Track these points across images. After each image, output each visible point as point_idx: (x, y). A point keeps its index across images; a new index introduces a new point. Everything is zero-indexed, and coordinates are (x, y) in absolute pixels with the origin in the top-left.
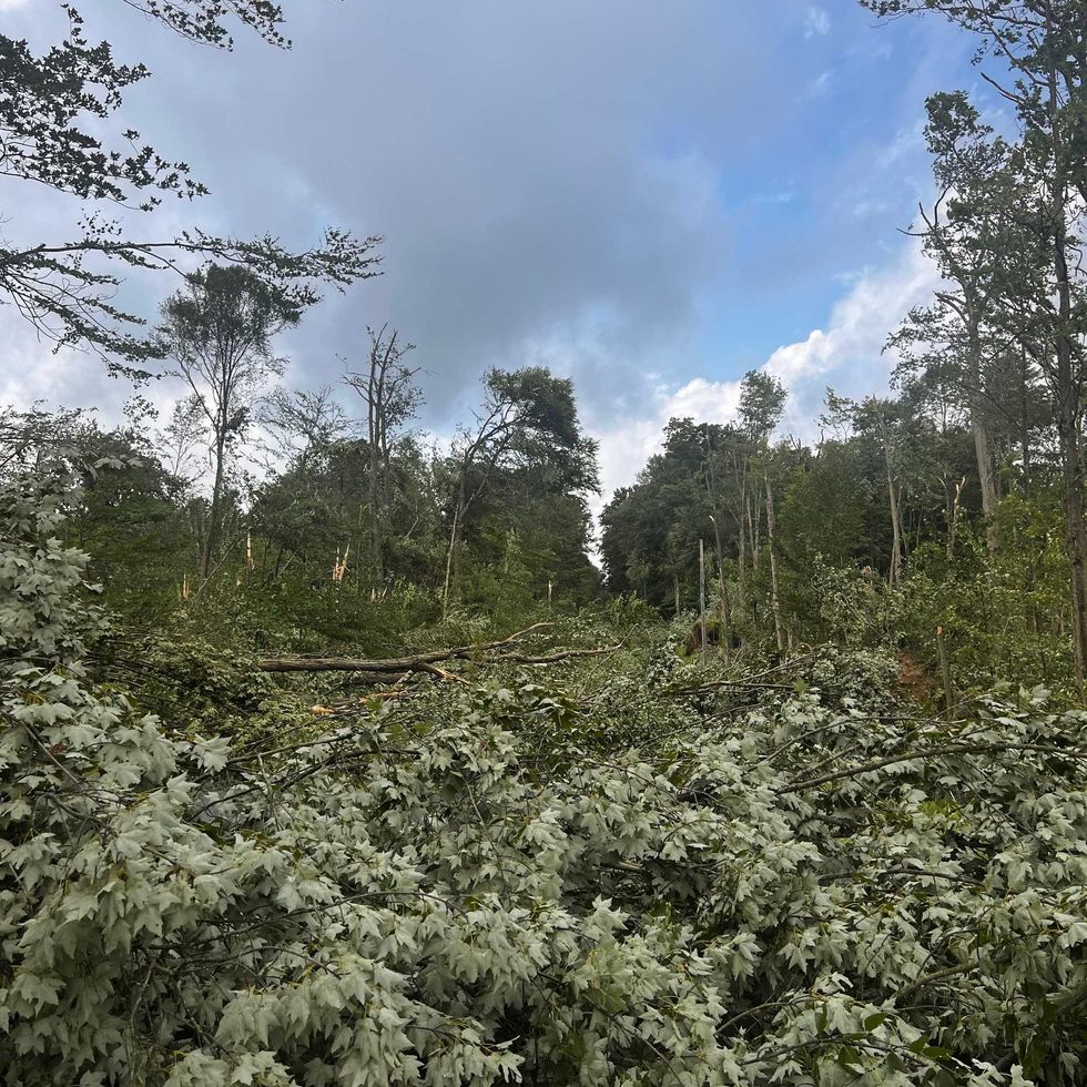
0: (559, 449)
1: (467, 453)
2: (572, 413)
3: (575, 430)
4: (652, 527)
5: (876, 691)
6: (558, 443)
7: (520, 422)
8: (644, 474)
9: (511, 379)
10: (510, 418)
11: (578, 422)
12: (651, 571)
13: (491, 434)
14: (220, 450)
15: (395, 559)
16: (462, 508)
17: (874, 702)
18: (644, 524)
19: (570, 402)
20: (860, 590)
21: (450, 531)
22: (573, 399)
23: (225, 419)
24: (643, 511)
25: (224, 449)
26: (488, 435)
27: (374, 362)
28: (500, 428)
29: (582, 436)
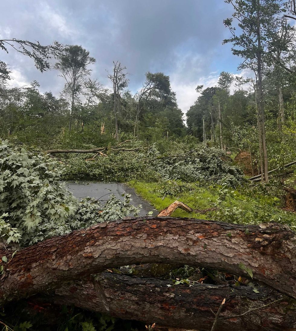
0: (166, 95)
1: (140, 96)
2: (169, 85)
3: (170, 90)
4: (199, 116)
5: (217, 158)
6: (165, 93)
7: (155, 88)
8: (197, 102)
9: (153, 76)
10: (152, 86)
11: (170, 88)
12: (198, 128)
13: (147, 91)
14: (73, 96)
15: (121, 125)
16: (139, 111)
17: (215, 161)
18: (196, 116)
19: (168, 82)
20: (244, 132)
21: (135, 118)
22: (169, 81)
23: (74, 88)
24: (196, 112)
25: (74, 96)
26: (146, 91)
27: (115, 72)
28: (149, 89)
29: (172, 91)
